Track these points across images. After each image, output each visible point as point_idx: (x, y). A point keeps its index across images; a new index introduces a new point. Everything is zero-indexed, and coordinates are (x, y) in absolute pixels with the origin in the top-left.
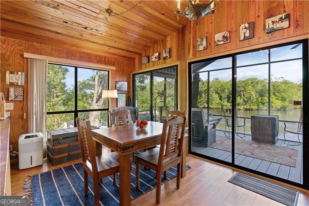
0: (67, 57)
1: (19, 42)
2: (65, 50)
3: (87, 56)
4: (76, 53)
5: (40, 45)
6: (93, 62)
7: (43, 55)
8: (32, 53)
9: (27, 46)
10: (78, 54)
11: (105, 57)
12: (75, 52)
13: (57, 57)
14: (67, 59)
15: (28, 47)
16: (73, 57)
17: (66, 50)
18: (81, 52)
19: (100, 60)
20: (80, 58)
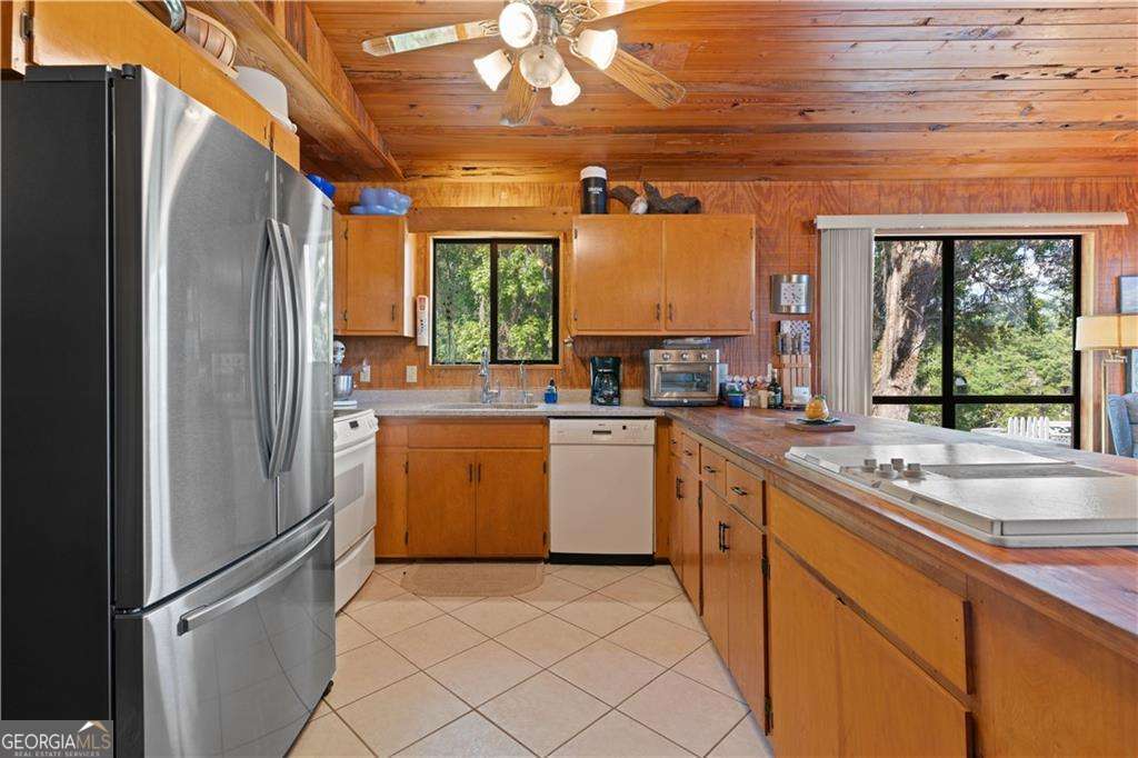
0: (924, 206)
1: (800, 187)
2: (918, 183)
3: (997, 191)
4: (955, 185)
5: (847, 182)
6: (1017, 209)
7: (856, 214)
8: (829, 214)
9: (817, 194)
10: (960, 192)
11: (1069, 181)
12: (951, 182)
13: (894, 213)
14: (924, 213)
15: (820, 198)
16: (944, 204)
17: (922, 182)
18: (970, 179)
19: (1044, 194)
20: (969, 202)
